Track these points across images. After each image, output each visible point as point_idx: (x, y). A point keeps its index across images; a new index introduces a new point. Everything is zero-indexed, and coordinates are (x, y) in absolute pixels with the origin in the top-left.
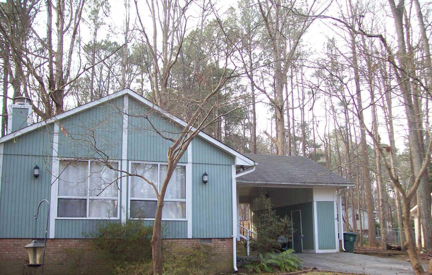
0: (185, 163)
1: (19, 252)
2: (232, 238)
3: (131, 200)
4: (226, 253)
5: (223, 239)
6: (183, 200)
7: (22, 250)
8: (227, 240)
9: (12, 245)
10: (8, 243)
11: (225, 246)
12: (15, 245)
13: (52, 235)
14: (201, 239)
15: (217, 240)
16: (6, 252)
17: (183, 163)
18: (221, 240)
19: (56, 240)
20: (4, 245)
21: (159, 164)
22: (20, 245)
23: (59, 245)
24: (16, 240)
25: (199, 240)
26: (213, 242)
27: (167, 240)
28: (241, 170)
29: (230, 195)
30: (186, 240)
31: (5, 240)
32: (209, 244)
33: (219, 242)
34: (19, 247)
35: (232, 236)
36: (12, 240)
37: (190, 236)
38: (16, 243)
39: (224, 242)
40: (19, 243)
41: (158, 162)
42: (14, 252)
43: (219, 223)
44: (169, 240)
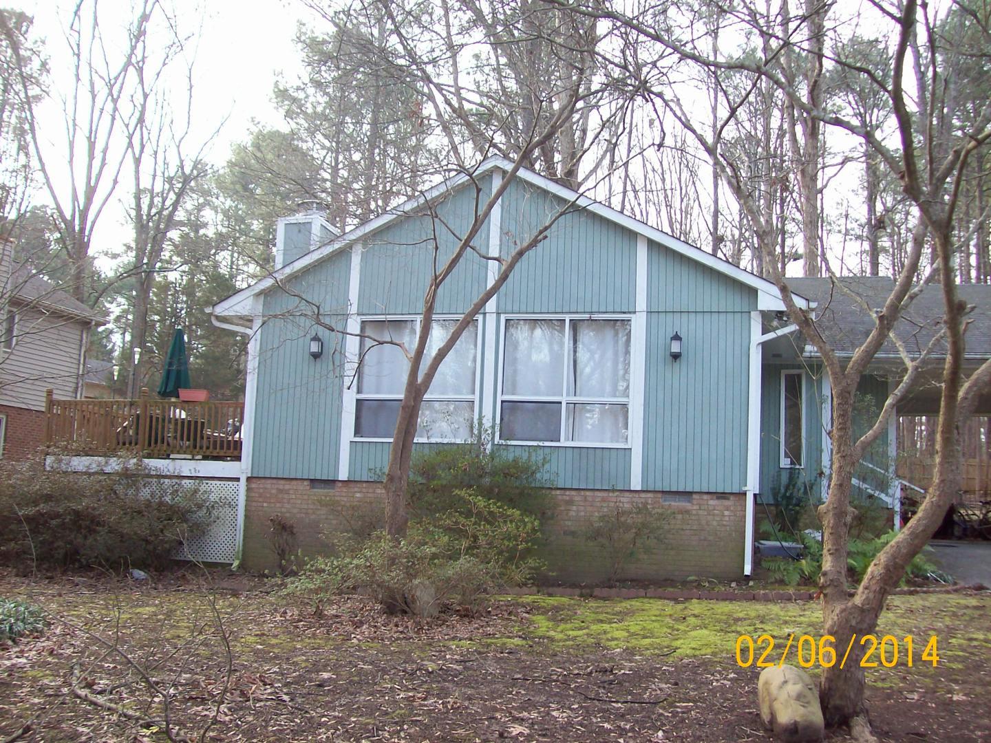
0: (630, 313)
1: (286, 505)
2: (745, 494)
3: (502, 402)
4: (728, 528)
5: (722, 496)
6: (622, 400)
7: (292, 501)
8: (732, 498)
9: (274, 491)
10: (269, 486)
11: (726, 513)
12: (280, 491)
13: (343, 475)
14: (663, 492)
15: (705, 497)
16: (265, 505)
17: (624, 313)
18: (718, 498)
19: (351, 485)
20: (261, 491)
21: (567, 318)
22: (287, 492)
23: (358, 495)
24: (282, 482)
25: (659, 495)
26: (695, 502)
27: (582, 493)
28: (775, 323)
29: (744, 384)
30: (627, 494)
31: (263, 481)
32: (687, 505)
33: (711, 502)
34: (286, 496)
35: (744, 489)
36: (274, 481)
37: (636, 484)
38: (281, 487)
39: (726, 503)
40: (287, 487)
41: (567, 313)
42: (278, 505)
43: (713, 456)
44: (588, 493)
